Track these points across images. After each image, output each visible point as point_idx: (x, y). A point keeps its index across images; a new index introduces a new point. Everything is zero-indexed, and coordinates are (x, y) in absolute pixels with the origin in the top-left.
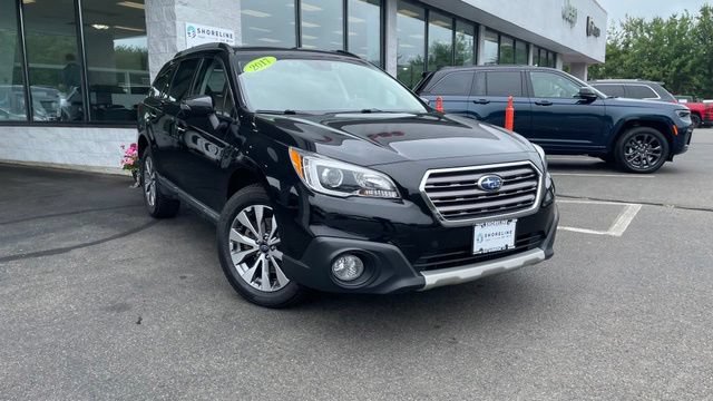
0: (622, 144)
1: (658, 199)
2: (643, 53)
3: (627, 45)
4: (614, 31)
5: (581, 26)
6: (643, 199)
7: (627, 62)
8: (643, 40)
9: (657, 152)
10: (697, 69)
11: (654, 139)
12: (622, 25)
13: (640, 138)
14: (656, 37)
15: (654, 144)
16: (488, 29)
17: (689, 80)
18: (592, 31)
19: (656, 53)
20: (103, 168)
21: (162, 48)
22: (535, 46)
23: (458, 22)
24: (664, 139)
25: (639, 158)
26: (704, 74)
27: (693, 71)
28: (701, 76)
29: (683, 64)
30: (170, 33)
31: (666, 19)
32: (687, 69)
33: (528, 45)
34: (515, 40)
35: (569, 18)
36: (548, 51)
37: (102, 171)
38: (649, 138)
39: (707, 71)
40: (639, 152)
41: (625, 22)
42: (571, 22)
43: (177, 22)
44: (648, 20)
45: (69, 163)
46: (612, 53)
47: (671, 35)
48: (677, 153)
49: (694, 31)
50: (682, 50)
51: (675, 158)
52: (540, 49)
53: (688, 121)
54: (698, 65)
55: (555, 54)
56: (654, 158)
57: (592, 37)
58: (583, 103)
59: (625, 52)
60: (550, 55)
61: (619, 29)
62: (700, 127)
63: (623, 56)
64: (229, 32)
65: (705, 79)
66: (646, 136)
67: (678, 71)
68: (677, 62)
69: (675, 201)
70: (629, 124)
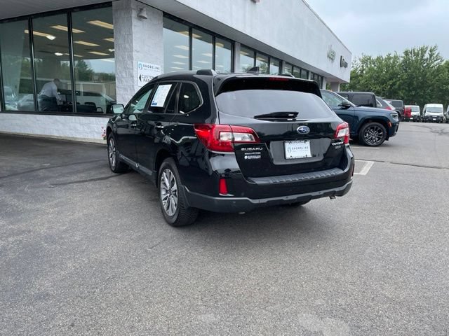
0: (363, 131)
1: (382, 159)
2: (371, 77)
3: (362, 72)
4: (355, 63)
5: (337, 61)
6: (374, 159)
7: (362, 82)
8: (371, 69)
9: (381, 135)
10: (402, 87)
11: (379, 129)
12: (360, 59)
13: (372, 128)
14: (379, 68)
15: (379, 131)
16: (287, 63)
17: (398, 93)
18: (343, 64)
19: (378, 77)
20: (85, 139)
21: (124, 75)
22: (312, 72)
23: (271, 59)
24: (384, 128)
25: (372, 139)
26: (406, 90)
27: (399, 88)
28: (404, 91)
29: (394, 84)
30: (131, 67)
31: (384, 56)
32: (396, 87)
33: (308, 72)
34: (301, 69)
35: (331, 57)
36: (318, 76)
37: (84, 141)
38: (377, 128)
39: (407, 88)
40: (372, 135)
41: (362, 58)
42: (332, 59)
43: (134, 62)
44: (374, 57)
45: (62, 136)
46: (354, 76)
47: (387, 66)
48: (391, 136)
49: (400, 65)
50: (393, 75)
51: (390, 138)
52: (314, 74)
53: (397, 120)
54: (403, 84)
55: (322, 77)
56: (379, 139)
57: (343, 68)
58: (343, 109)
59: (361, 76)
60: (320, 78)
61: (358, 62)
62: (403, 121)
63: (360, 78)
64: (158, 66)
65: (407, 93)
66: (375, 127)
67: (391, 88)
68: (391, 82)
69: (390, 160)
70: (367, 120)
